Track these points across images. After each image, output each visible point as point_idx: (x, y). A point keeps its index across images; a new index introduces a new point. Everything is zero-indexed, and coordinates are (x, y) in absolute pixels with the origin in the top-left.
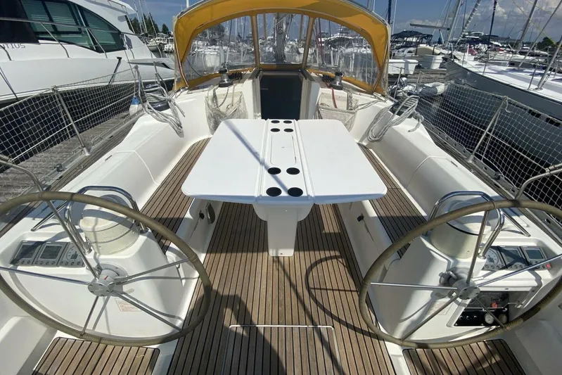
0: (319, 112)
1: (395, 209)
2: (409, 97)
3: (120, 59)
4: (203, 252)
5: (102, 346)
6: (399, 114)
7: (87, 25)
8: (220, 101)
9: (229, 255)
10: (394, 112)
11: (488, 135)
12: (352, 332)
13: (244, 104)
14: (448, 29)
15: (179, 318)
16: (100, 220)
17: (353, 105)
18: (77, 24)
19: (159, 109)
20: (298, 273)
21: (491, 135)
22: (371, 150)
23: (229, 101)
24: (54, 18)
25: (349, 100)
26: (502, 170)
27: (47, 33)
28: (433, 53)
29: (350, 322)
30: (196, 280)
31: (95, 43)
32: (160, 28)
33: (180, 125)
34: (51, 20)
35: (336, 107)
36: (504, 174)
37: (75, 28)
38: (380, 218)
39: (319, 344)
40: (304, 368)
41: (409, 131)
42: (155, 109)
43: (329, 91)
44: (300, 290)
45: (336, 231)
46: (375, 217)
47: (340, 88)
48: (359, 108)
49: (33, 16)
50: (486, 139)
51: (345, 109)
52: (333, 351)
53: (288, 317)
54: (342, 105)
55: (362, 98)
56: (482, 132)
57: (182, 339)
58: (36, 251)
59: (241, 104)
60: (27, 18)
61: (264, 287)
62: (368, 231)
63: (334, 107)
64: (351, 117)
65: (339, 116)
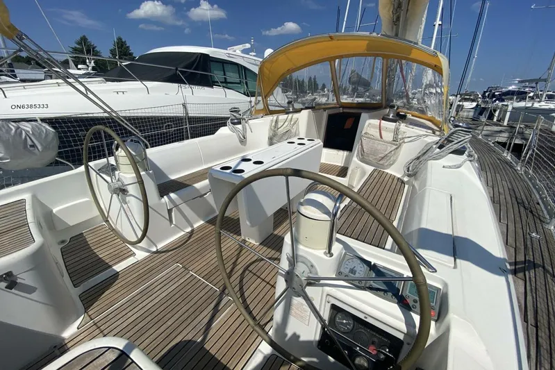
0: (361, 140)
4: (203, 220)
5: (116, 237)
7: (246, 79)
8: (280, 124)
15: (156, 246)
17: (400, 137)
18: (240, 78)
19: (235, 124)
24: (227, 73)
25: (396, 131)
27: (217, 82)
30: (184, 233)
33: (243, 136)
34: (225, 74)
35: (381, 137)
37: (238, 80)
39: (212, 305)
41: (444, 167)
43: (376, 122)
48: (406, 140)
49: (215, 72)
51: (391, 140)
52: (217, 316)
54: (388, 136)
55: (410, 131)
63: (379, 137)
64: (393, 148)
65: (380, 146)
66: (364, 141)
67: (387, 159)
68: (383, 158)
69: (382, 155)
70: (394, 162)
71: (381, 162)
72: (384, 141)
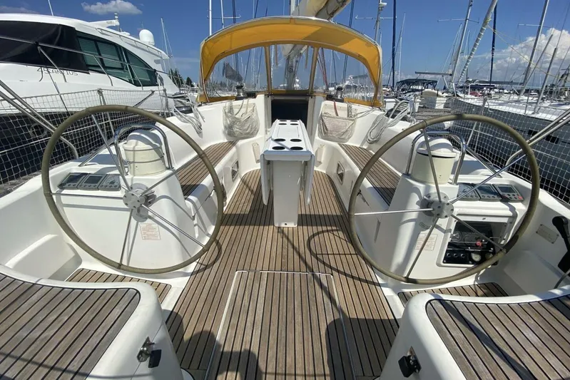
0: (323, 121)
1: (389, 183)
2: (400, 102)
3: (153, 92)
6: (393, 117)
8: (236, 111)
9: (237, 227)
10: (388, 116)
11: (475, 133)
12: (350, 280)
13: (257, 114)
14: (451, 75)
16: (140, 143)
17: (353, 114)
19: (185, 112)
20: (301, 238)
21: (479, 132)
22: (371, 151)
23: (243, 110)
25: (349, 110)
26: (490, 159)
28: (438, 95)
29: (348, 272)
31: (133, 77)
32: (185, 80)
33: (200, 127)
34: (100, 55)
35: (337, 115)
36: (492, 162)
37: (119, 65)
38: (375, 188)
40: (304, 299)
42: (181, 112)
43: (331, 103)
44: (302, 250)
45: (338, 213)
46: (370, 188)
47: (342, 101)
48: (359, 116)
50: (473, 137)
51: (346, 116)
53: (291, 266)
54: (343, 114)
55: (359, 108)
56: (471, 131)
57: (193, 277)
58: (81, 179)
59: (254, 113)
60: (81, 50)
61: (269, 246)
62: (365, 201)
63: (335, 115)
64: (350, 124)
65: (340, 123)
66: (325, 121)
67: (347, 133)
68: (344, 133)
69: (344, 130)
70: (352, 134)
71: (343, 137)
72: (340, 118)
